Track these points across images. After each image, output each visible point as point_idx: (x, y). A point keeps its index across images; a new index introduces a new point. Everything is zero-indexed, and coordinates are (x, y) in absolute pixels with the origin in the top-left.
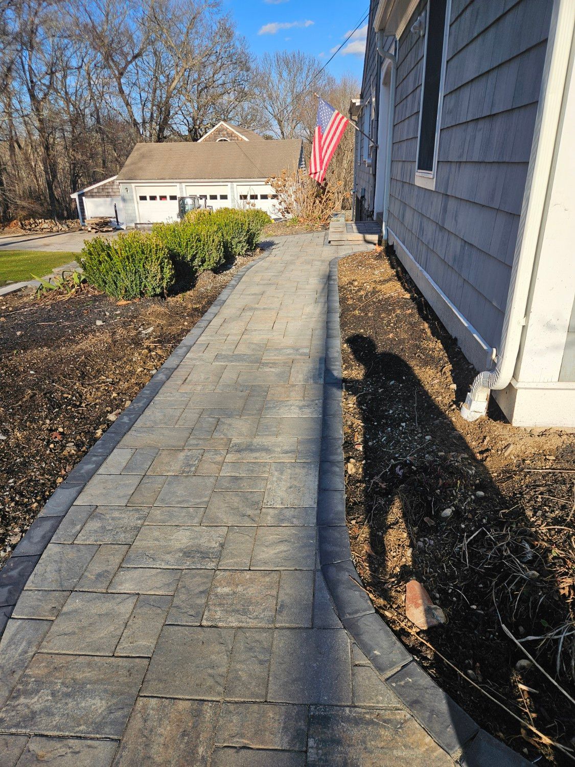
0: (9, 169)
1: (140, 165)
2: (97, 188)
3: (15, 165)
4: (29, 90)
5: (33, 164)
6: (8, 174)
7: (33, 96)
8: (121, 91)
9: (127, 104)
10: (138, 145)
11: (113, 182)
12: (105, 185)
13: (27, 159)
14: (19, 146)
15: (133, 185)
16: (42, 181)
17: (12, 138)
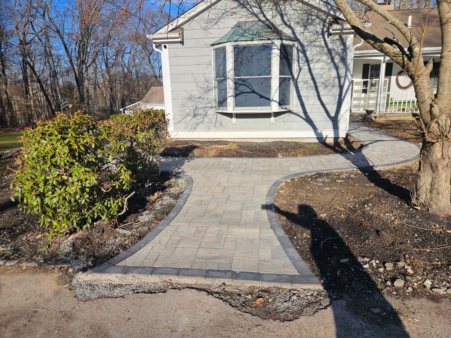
0: (93, 98)
1: (151, 97)
2: (132, 106)
3: (96, 96)
4: (105, 63)
5: (105, 95)
6: (92, 100)
7: (107, 66)
8: (150, 62)
9: (152, 68)
10: (152, 88)
11: (140, 104)
12: (136, 105)
13: (102, 94)
14: (99, 87)
15: (148, 105)
16: (108, 103)
17: (95, 84)
